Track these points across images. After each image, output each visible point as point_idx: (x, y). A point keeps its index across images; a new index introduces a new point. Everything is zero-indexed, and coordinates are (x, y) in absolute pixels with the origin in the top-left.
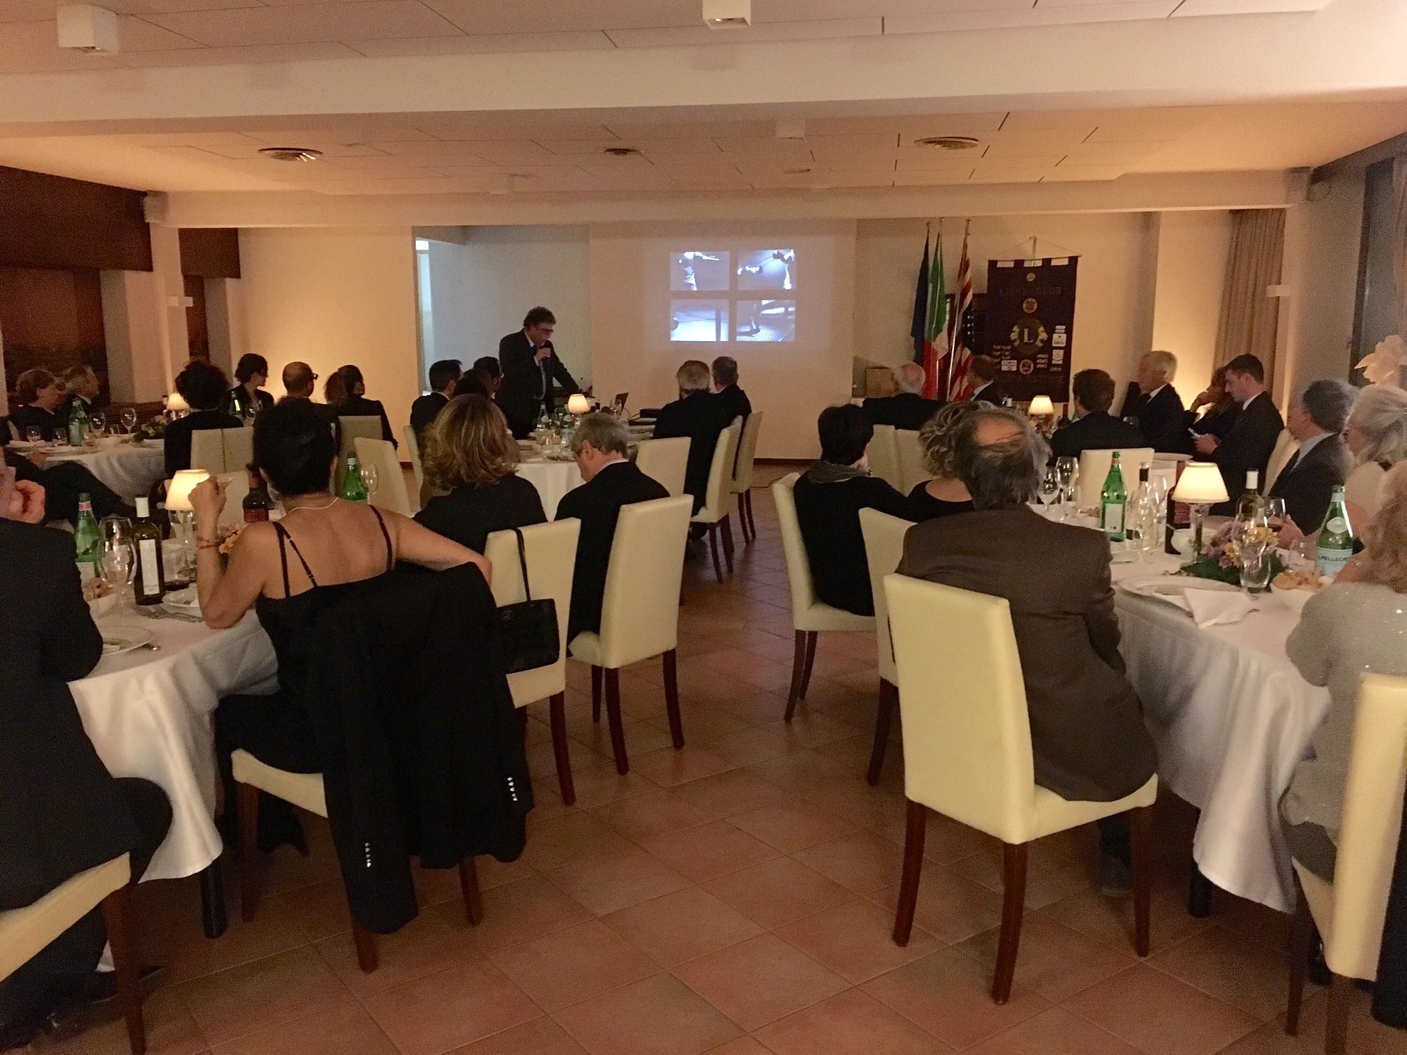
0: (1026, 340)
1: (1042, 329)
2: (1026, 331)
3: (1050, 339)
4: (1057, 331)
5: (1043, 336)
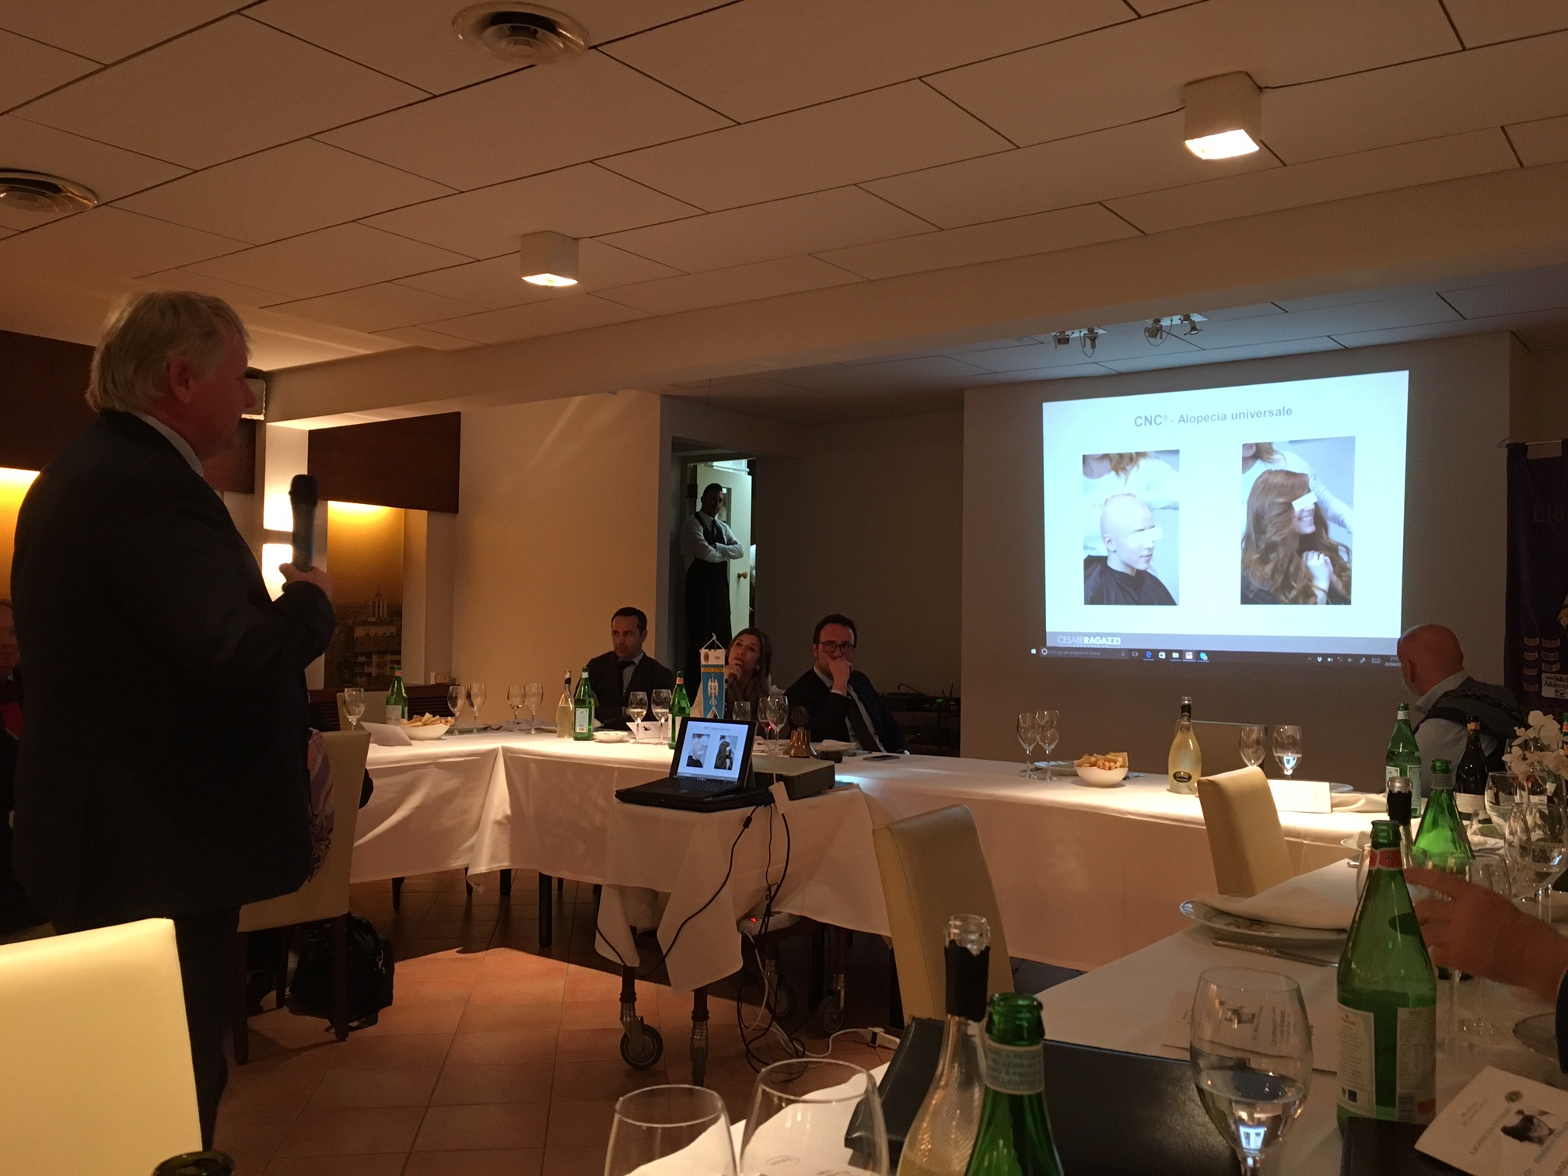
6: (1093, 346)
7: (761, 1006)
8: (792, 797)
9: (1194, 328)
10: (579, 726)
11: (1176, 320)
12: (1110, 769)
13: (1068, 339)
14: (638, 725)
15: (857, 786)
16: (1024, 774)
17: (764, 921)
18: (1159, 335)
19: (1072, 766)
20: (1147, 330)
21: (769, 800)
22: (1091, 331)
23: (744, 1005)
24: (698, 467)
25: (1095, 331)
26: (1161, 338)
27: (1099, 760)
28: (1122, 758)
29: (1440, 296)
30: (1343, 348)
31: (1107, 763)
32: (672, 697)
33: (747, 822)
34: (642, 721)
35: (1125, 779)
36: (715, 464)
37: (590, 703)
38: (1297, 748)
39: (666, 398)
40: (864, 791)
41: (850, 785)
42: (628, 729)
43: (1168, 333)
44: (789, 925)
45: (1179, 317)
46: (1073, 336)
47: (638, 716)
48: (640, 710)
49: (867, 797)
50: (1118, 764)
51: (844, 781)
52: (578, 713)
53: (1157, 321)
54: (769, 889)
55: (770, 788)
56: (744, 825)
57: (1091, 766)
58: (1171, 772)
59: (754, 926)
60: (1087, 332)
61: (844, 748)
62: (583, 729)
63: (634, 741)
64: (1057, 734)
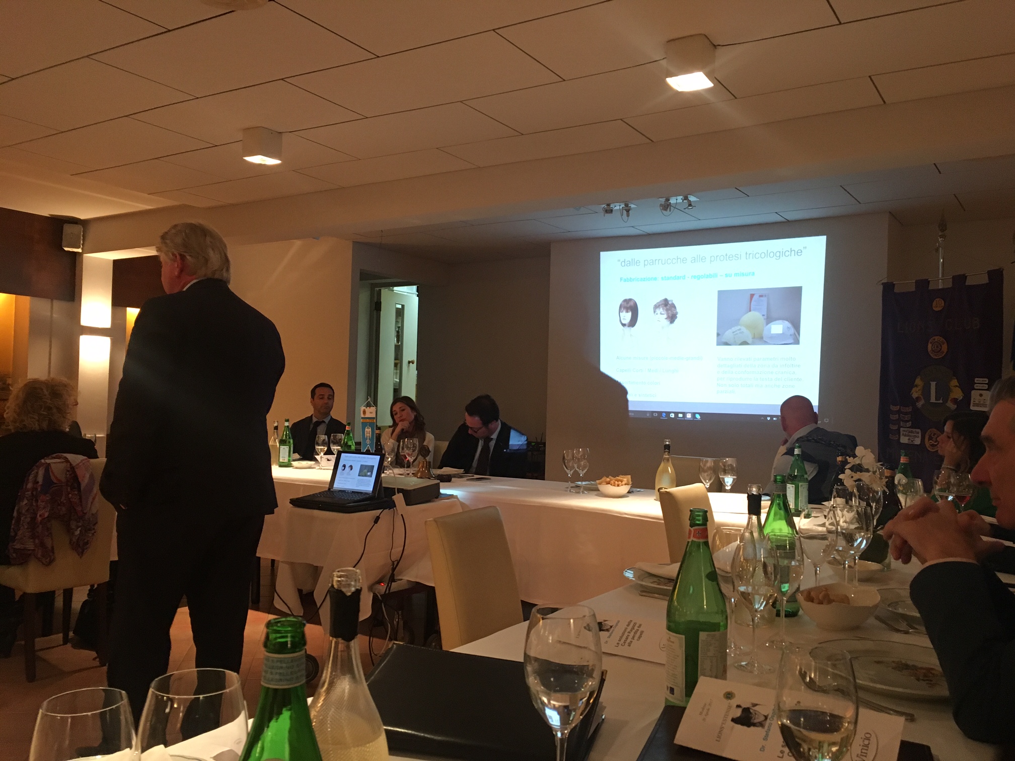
0: (933, 400)
1: (955, 382)
2: (933, 384)
3: (967, 398)
4: (976, 386)
5: (958, 394)
6: (628, 215)
7: (386, 639)
8: (408, 503)
9: (690, 205)
10: (283, 457)
11: (680, 199)
12: (618, 486)
13: (612, 211)
14: (321, 457)
15: (456, 497)
16: (567, 489)
17: (388, 585)
18: (669, 209)
19: (596, 485)
20: (661, 205)
21: (392, 505)
22: (627, 205)
23: (374, 639)
24: (382, 290)
25: (629, 206)
26: (670, 211)
27: (612, 480)
28: (627, 479)
29: (843, 188)
30: (786, 220)
31: (616, 482)
32: (343, 438)
33: (377, 520)
34: (324, 454)
35: (629, 492)
36: (395, 288)
37: (289, 442)
38: (734, 473)
39: (356, 244)
40: (460, 500)
41: (451, 496)
42: (315, 460)
43: (675, 208)
44: (407, 588)
45: (681, 197)
46: (616, 208)
47: (321, 451)
48: (322, 447)
49: (462, 504)
50: (624, 483)
51: (448, 493)
52: (281, 449)
53: (668, 200)
54: (393, 565)
55: (393, 497)
56: (374, 522)
57: (607, 484)
58: (657, 488)
59: (382, 588)
60: (624, 206)
61: (456, 473)
62: (284, 460)
63: (319, 467)
64: (588, 464)
